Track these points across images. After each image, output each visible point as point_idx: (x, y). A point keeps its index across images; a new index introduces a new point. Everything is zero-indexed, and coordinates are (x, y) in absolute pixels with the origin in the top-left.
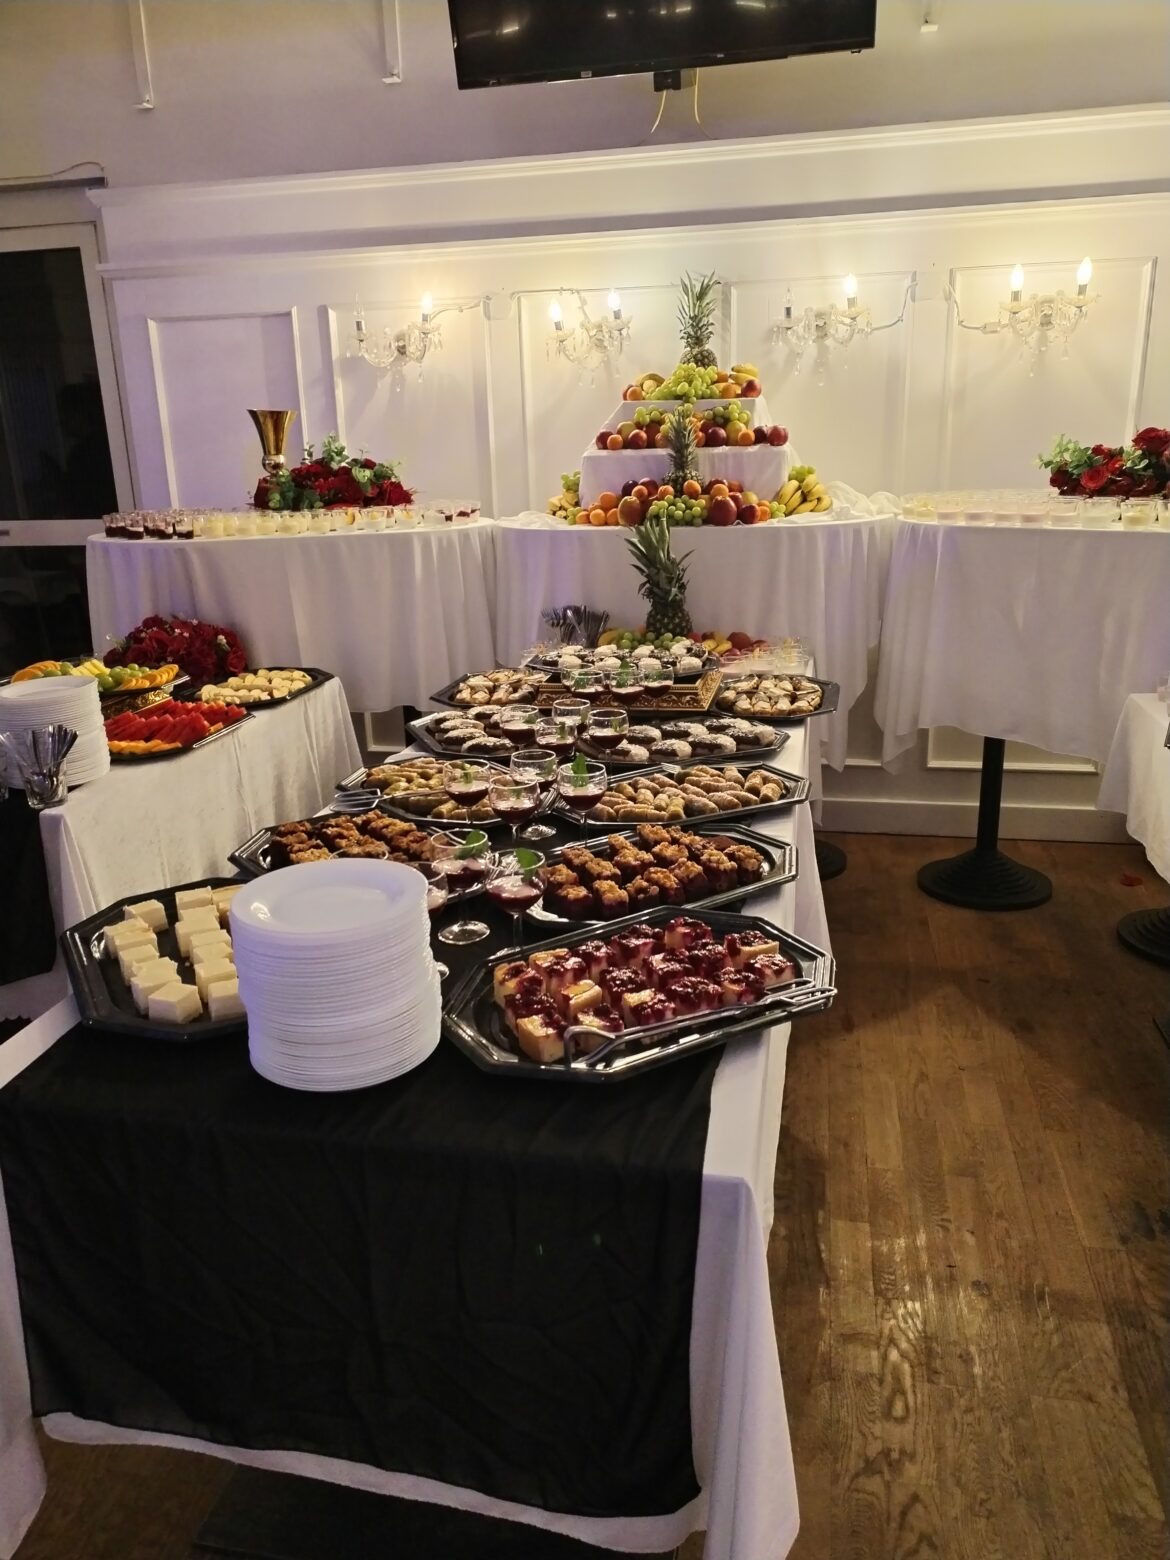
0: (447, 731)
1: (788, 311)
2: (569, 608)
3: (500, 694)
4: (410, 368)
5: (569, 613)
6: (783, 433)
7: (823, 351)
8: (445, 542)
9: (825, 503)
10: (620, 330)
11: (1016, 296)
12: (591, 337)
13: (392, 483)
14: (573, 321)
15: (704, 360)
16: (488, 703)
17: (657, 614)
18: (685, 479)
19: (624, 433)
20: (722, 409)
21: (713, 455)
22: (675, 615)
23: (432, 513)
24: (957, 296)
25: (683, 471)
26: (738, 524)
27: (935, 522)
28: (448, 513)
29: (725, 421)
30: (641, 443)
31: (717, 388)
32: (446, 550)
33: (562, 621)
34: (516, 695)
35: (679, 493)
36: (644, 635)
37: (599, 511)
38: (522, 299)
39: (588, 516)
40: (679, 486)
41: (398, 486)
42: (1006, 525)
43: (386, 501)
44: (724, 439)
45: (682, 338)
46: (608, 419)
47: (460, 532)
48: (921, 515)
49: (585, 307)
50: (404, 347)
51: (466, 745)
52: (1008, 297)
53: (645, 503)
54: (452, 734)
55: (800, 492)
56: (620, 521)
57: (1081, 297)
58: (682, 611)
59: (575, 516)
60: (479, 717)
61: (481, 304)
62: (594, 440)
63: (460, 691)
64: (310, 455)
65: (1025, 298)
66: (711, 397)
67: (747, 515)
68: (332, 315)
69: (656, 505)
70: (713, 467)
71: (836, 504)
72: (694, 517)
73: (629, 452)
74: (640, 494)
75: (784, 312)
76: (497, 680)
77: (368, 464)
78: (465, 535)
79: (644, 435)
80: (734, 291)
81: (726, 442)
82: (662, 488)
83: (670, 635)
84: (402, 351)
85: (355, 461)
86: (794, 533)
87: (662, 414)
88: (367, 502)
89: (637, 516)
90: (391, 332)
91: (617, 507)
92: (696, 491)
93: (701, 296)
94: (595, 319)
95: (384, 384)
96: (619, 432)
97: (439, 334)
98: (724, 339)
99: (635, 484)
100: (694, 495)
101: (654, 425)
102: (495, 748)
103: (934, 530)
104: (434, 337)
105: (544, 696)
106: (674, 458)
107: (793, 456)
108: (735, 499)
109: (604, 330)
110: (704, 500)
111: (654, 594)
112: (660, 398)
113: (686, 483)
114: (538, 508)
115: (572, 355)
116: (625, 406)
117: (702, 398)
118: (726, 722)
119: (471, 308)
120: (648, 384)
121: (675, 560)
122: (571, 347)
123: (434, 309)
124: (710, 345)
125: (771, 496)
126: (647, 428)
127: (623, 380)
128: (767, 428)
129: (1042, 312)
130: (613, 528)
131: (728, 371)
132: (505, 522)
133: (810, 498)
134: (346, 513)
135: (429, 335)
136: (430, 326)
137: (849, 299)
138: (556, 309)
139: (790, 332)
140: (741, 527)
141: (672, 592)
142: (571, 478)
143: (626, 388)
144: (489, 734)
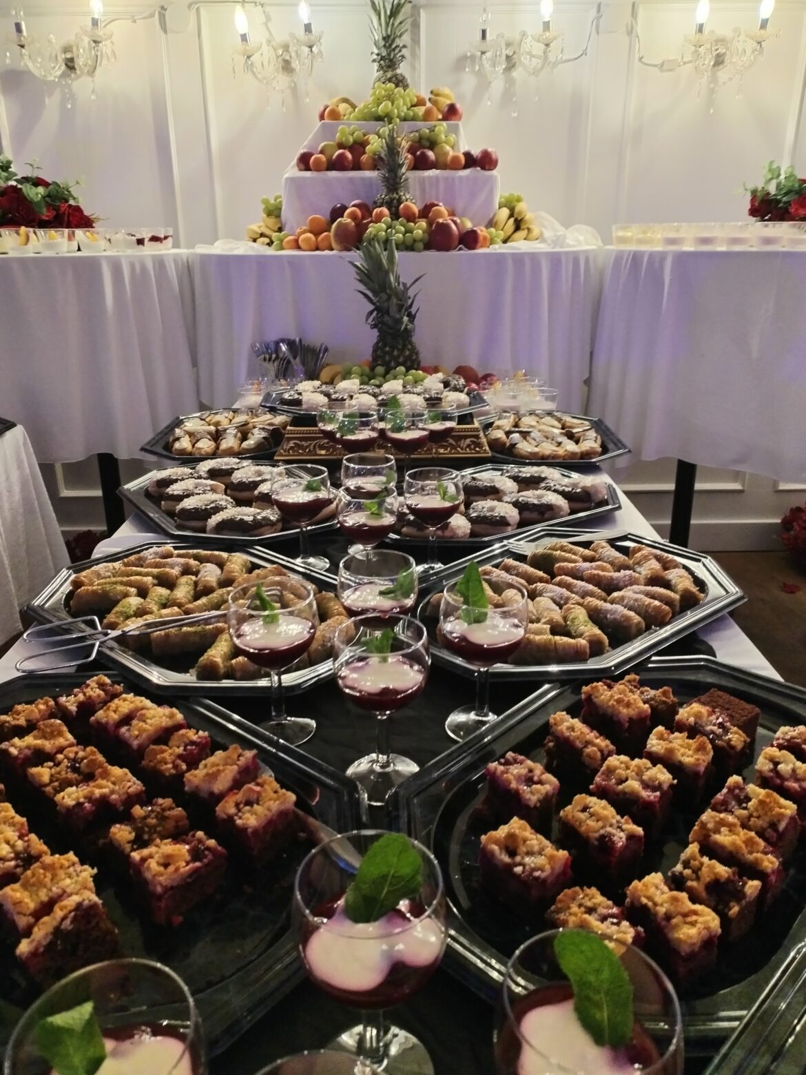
0: (180, 498)
1: (484, 32)
2: (283, 341)
3: (229, 442)
4: (81, 85)
5: (284, 348)
6: (494, 157)
7: (510, 82)
8: (137, 268)
9: (536, 232)
10: (311, 47)
11: (700, 29)
12: (277, 57)
13: (71, 206)
14: (258, 38)
15: (400, 82)
16: (214, 455)
17: (385, 345)
18: (400, 202)
19: (328, 152)
20: (428, 131)
21: (424, 178)
22: (404, 347)
23: (121, 236)
24: (639, 29)
25: (397, 194)
26: (460, 249)
27: (659, 248)
28: (139, 236)
29: (433, 144)
30: (346, 164)
31: (421, 111)
32: (140, 277)
33: (274, 356)
34: (250, 442)
35: (395, 215)
36: (372, 369)
37: (309, 235)
38: (202, 11)
39: (296, 241)
40: (393, 209)
41: (78, 209)
42: (737, 248)
43: (65, 225)
44: (432, 162)
45: (374, 61)
46: (309, 137)
47: (154, 258)
48: (640, 242)
49: (270, 25)
50: (72, 60)
51: (214, 520)
52: (694, 29)
53: (361, 228)
54: (188, 503)
55: (512, 220)
56: (334, 245)
57: (763, 32)
58: (411, 343)
59: (281, 241)
60: (213, 474)
61: (157, 13)
62: (295, 161)
63: (178, 439)
65: (706, 30)
66: (414, 119)
67: (470, 240)
69: (373, 227)
70: (423, 191)
71: (548, 234)
72: (415, 241)
73: (333, 174)
74: (353, 216)
75: (480, 34)
76: (217, 424)
77: (37, 182)
78: (160, 262)
79: (349, 155)
80: (423, 13)
81: (434, 165)
82: (376, 210)
83: (402, 369)
84: (70, 65)
85: (26, 180)
86: (519, 259)
87: (365, 135)
88: (44, 224)
89: (353, 239)
90: (57, 42)
91: (329, 230)
92: (414, 214)
93: (395, 12)
94: (280, 37)
95: (52, 103)
96: (322, 152)
97: (112, 42)
98: (413, 67)
99: (344, 208)
100: (411, 218)
101: (358, 147)
102: (257, 525)
103: (662, 256)
104: (105, 47)
105: (291, 444)
106: (385, 179)
107: (503, 182)
108: (455, 222)
109: (292, 49)
110: (423, 223)
111: (383, 323)
112: (358, 120)
113: (402, 206)
114: (234, 236)
115: (259, 73)
116: (324, 127)
117: (405, 119)
118: (528, 471)
119: (144, 18)
120: (343, 107)
121: (404, 285)
122: (258, 65)
123: (105, 14)
124: (403, 69)
125: (486, 222)
126: (351, 149)
127: (316, 103)
128: (476, 152)
129: (717, 50)
130: (327, 252)
131: (426, 95)
132: (202, 249)
133: (522, 227)
134: (18, 233)
135: (101, 45)
136: (100, 33)
137: (544, 22)
138: (241, 19)
139: (484, 57)
140: (466, 252)
141: (400, 321)
142: (272, 201)
143: (322, 108)
144: (239, 503)
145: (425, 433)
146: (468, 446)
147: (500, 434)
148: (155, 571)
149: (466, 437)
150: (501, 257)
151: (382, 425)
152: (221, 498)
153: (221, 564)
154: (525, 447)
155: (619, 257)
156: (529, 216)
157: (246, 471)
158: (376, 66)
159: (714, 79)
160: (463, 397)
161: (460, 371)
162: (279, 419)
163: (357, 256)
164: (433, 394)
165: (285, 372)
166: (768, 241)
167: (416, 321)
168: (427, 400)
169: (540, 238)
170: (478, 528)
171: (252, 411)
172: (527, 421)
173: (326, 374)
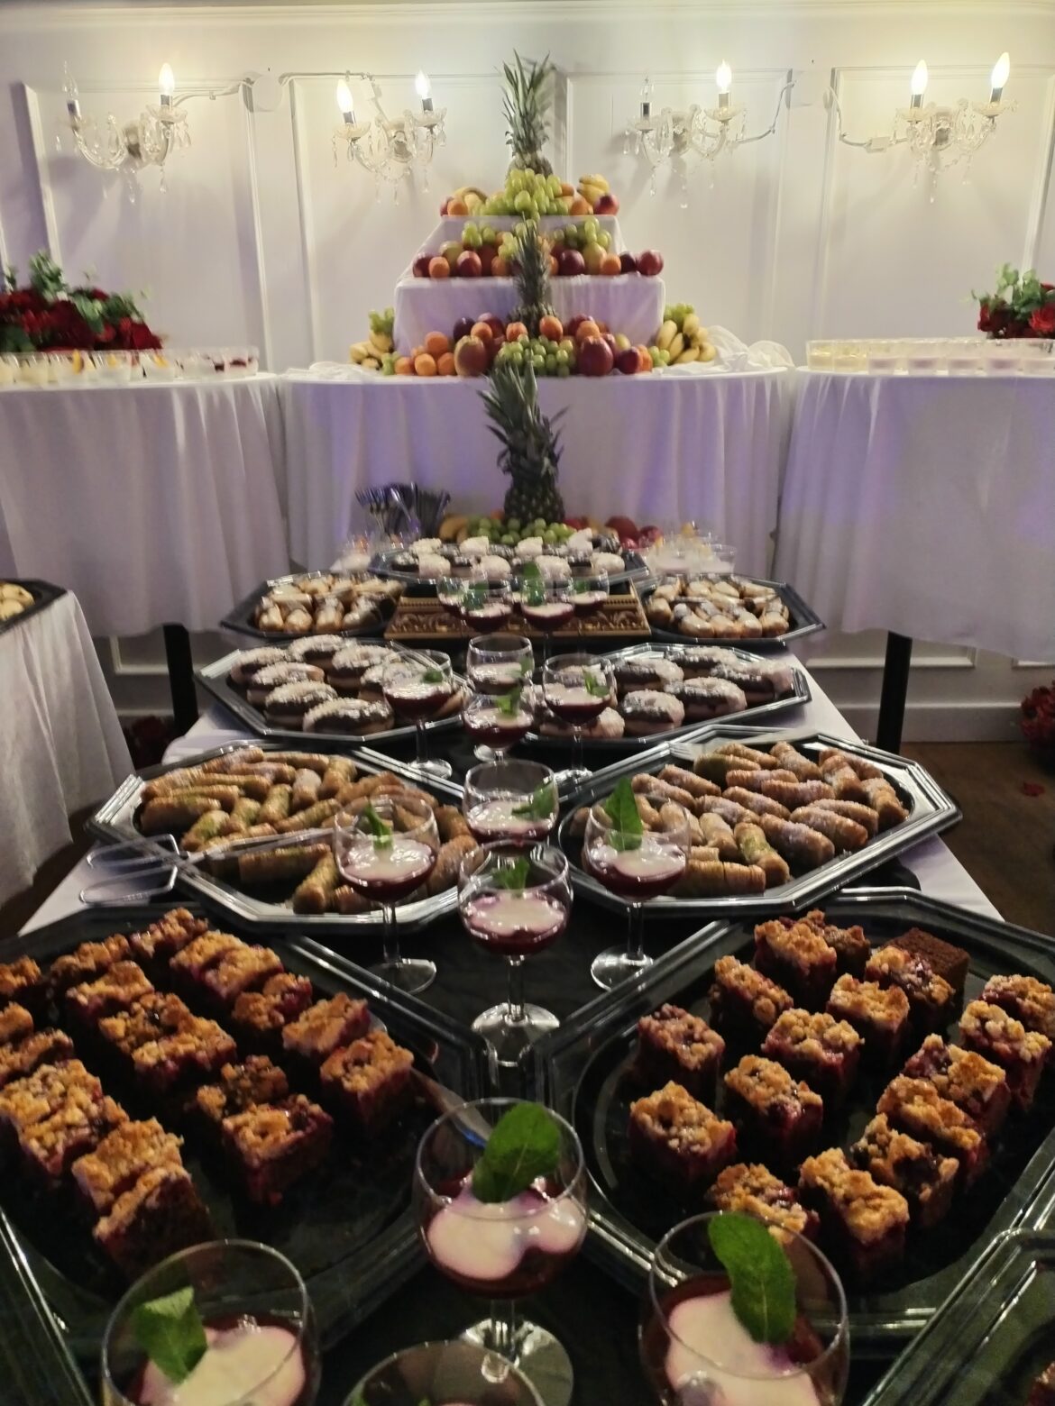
0: (269, 688)
1: (646, 108)
2: (395, 487)
3: (329, 616)
4: (147, 174)
5: (396, 496)
6: (658, 260)
7: (678, 166)
8: (216, 400)
9: (710, 350)
10: (431, 127)
11: (917, 101)
12: (389, 140)
13: (133, 324)
14: (364, 117)
15: (541, 168)
16: (311, 631)
17: (521, 492)
18: (540, 315)
19: (451, 257)
20: (575, 228)
21: (570, 288)
22: (545, 495)
23: (194, 360)
24: (840, 101)
25: (537, 305)
26: (615, 374)
27: (864, 372)
28: (218, 361)
29: (582, 244)
30: (474, 270)
31: (567, 203)
32: (219, 409)
33: (383, 506)
34: (355, 616)
35: (534, 332)
36: (505, 522)
37: (428, 357)
38: (296, 84)
39: (412, 364)
40: (532, 325)
41: (143, 328)
42: (962, 373)
44: (582, 267)
45: (508, 143)
46: (428, 237)
47: (236, 386)
48: (840, 363)
49: (379, 100)
50: (136, 145)
51: (312, 716)
52: (908, 102)
53: (491, 348)
54: (281, 695)
55: (680, 337)
56: (458, 369)
57: (994, 104)
58: (553, 491)
59: (393, 364)
60: (310, 657)
61: (241, 88)
62: (410, 266)
63: (265, 611)
64: (12, 281)
65: (925, 103)
66: (558, 213)
67: (627, 363)
68: (32, 96)
69: (506, 347)
70: (569, 302)
71: (725, 354)
72: (558, 364)
73: (458, 282)
74: (482, 335)
75: (640, 110)
76: (313, 593)
77: (94, 295)
78: (243, 392)
79: (477, 259)
80: (570, 84)
81: (584, 270)
82: (511, 328)
83: (541, 522)
84: (134, 151)
85: (80, 292)
86: (688, 386)
87: (496, 234)
88: (101, 346)
89: (482, 362)
90: (118, 123)
91: (452, 350)
92: (557, 332)
93: (536, 81)
94: (393, 116)
95: (111, 197)
96: (444, 255)
97: (186, 125)
98: (558, 149)
99: (471, 324)
100: (555, 336)
101: (488, 249)
102: (364, 723)
103: (868, 383)
104: (178, 130)
105: (406, 619)
106: (522, 289)
107: (669, 290)
108: (609, 343)
109: (408, 129)
110: (569, 343)
111: (520, 467)
112: (488, 214)
113: (543, 322)
114: (335, 357)
115: (367, 159)
116: (446, 225)
117: (548, 214)
118: (697, 653)
119: (226, 94)
120: (470, 199)
121: (546, 421)
122: (365, 149)
123: (177, 89)
124: (545, 152)
125: (648, 338)
126: (480, 251)
127: (438, 193)
128: (636, 254)
129: (938, 125)
130: (448, 379)
131: (573, 184)
132: (295, 375)
133: (693, 344)
134: (70, 359)
135: (172, 126)
136: (172, 112)
137: (720, 95)
138: (345, 96)
139: (646, 137)
140: (620, 379)
141: (541, 464)
142: (382, 316)
143: (444, 202)
144: (343, 692)
145: (569, 608)
146: (623, 622)
147: (662, 605)
148: (242, 779)
149: (619, 611)
150: (665, 386)
151: (516, 597)
152: (321, 688)
153: (321, 771)
154: (694, 622)
155: (814, 382)
156: (701, 332)
157: (349, 653)
158: (511, 148)
159: (935, 161)
160: (617, 561)
161: (614, 523)
162: (390, 586)
163: (486, 385)
164: (580, 555)
165: (396, 525)
166: (1001, 364)
167: (560, 464)
168: (571, 565)
169: (717, 359)
170: (634, 726)
171: (356, 575)
172: (698, 588)
173: (446, 529)
